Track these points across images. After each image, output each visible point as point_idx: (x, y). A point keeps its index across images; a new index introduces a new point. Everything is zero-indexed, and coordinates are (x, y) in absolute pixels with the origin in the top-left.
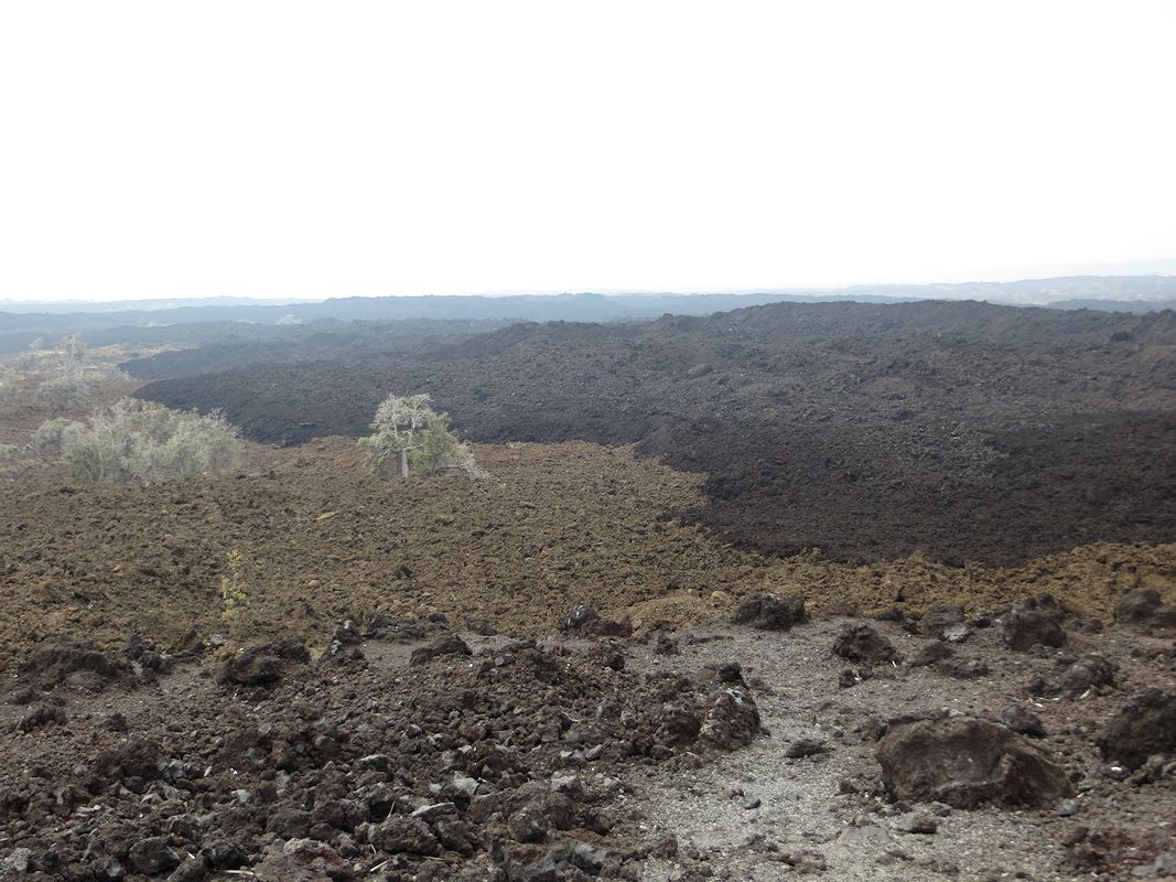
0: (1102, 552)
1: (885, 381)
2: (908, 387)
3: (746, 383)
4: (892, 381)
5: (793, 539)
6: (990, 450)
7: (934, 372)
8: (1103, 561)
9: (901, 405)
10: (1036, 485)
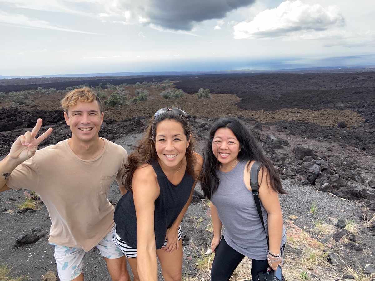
0: (285, 110)
1: (272, 85)
2: (275, 86)
3: (253, 86)
4: (273, 85)
5: (248, 107)
6: (281, 95)
7: (279, 84)
8: (284, 111)
9: (273, 89)
10: (284, 100)
